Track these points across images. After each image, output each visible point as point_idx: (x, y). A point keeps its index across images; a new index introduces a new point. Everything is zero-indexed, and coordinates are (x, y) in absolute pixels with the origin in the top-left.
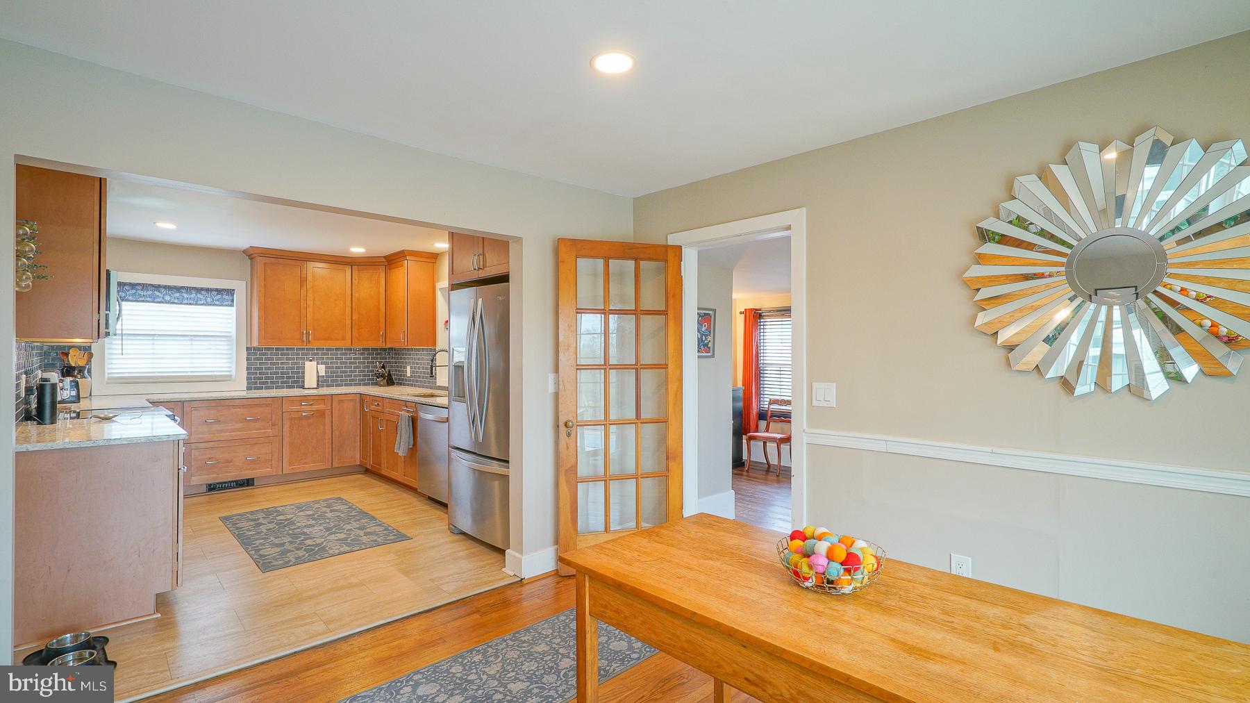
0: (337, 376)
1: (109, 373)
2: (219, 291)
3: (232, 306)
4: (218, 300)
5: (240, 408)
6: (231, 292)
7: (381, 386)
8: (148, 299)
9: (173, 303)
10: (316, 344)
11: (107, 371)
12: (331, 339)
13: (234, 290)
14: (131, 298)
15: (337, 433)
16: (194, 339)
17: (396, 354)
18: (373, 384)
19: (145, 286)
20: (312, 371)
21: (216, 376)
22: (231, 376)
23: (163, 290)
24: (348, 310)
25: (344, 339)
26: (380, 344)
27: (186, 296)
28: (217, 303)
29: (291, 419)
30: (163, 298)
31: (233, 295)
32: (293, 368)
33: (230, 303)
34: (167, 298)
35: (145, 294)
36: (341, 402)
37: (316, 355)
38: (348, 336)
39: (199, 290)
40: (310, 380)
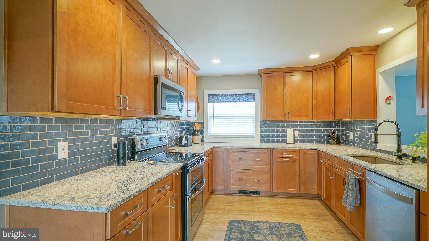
0: (305, 137)
1: (210, 133)
2: (248, 95)
3: (254, 101)
4: (248, 99)
5: (252, 153)
6: (253, 95)
7: (331, 144)
8: (222, 101)
9: (231, 102)
10: (292, 119)
11: (209, 132)
12: (301, 116)
13: (254, 93)
14: (216, 101)
15: (303, 172)
16: (240, 118)
17: (342, 124)
18: (327, 143)
19: (221, 95)
20: (291, 134)
21: (247, 136)
22: (253, 135)
23: (227, 96)
24: (311, 98)
25: (308, 116)
26: (331, 119)
27: (235, 98)
28: (247, 100)
29: (277, 161)
30: (227, 100)
31: (254, 96)
32: (281, 132)
33: (253, 100)
34: (228, 100)
35: (221, 99)
36: (305, 153)
37: (295, 125)
38: (311, 114)
39: (240, 95)
40: (290, 139)
